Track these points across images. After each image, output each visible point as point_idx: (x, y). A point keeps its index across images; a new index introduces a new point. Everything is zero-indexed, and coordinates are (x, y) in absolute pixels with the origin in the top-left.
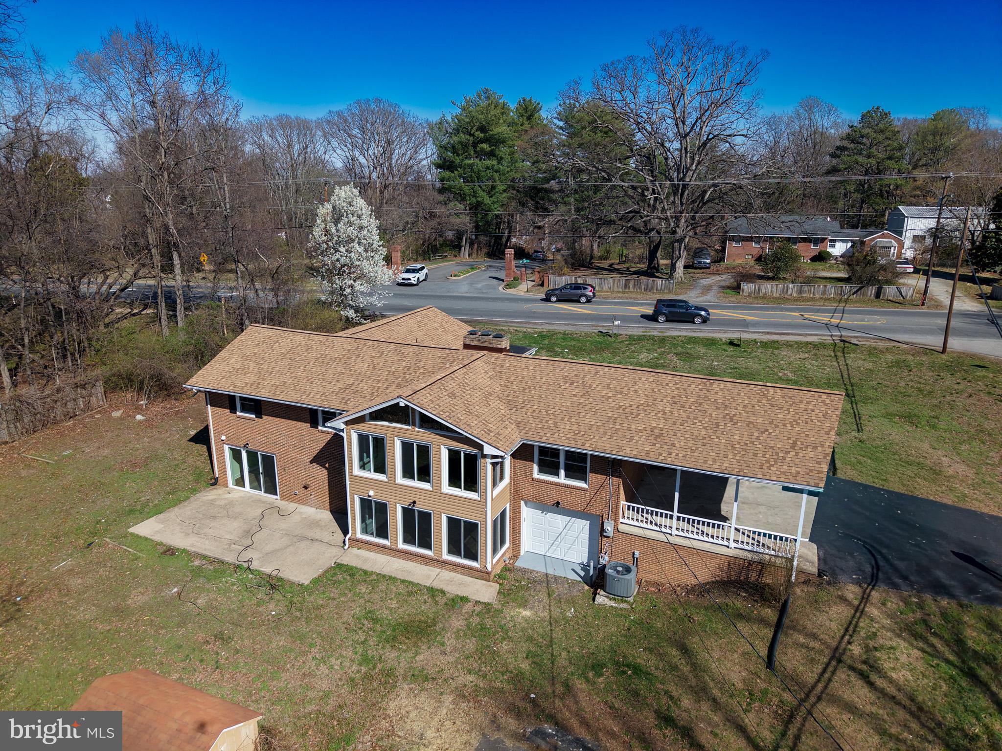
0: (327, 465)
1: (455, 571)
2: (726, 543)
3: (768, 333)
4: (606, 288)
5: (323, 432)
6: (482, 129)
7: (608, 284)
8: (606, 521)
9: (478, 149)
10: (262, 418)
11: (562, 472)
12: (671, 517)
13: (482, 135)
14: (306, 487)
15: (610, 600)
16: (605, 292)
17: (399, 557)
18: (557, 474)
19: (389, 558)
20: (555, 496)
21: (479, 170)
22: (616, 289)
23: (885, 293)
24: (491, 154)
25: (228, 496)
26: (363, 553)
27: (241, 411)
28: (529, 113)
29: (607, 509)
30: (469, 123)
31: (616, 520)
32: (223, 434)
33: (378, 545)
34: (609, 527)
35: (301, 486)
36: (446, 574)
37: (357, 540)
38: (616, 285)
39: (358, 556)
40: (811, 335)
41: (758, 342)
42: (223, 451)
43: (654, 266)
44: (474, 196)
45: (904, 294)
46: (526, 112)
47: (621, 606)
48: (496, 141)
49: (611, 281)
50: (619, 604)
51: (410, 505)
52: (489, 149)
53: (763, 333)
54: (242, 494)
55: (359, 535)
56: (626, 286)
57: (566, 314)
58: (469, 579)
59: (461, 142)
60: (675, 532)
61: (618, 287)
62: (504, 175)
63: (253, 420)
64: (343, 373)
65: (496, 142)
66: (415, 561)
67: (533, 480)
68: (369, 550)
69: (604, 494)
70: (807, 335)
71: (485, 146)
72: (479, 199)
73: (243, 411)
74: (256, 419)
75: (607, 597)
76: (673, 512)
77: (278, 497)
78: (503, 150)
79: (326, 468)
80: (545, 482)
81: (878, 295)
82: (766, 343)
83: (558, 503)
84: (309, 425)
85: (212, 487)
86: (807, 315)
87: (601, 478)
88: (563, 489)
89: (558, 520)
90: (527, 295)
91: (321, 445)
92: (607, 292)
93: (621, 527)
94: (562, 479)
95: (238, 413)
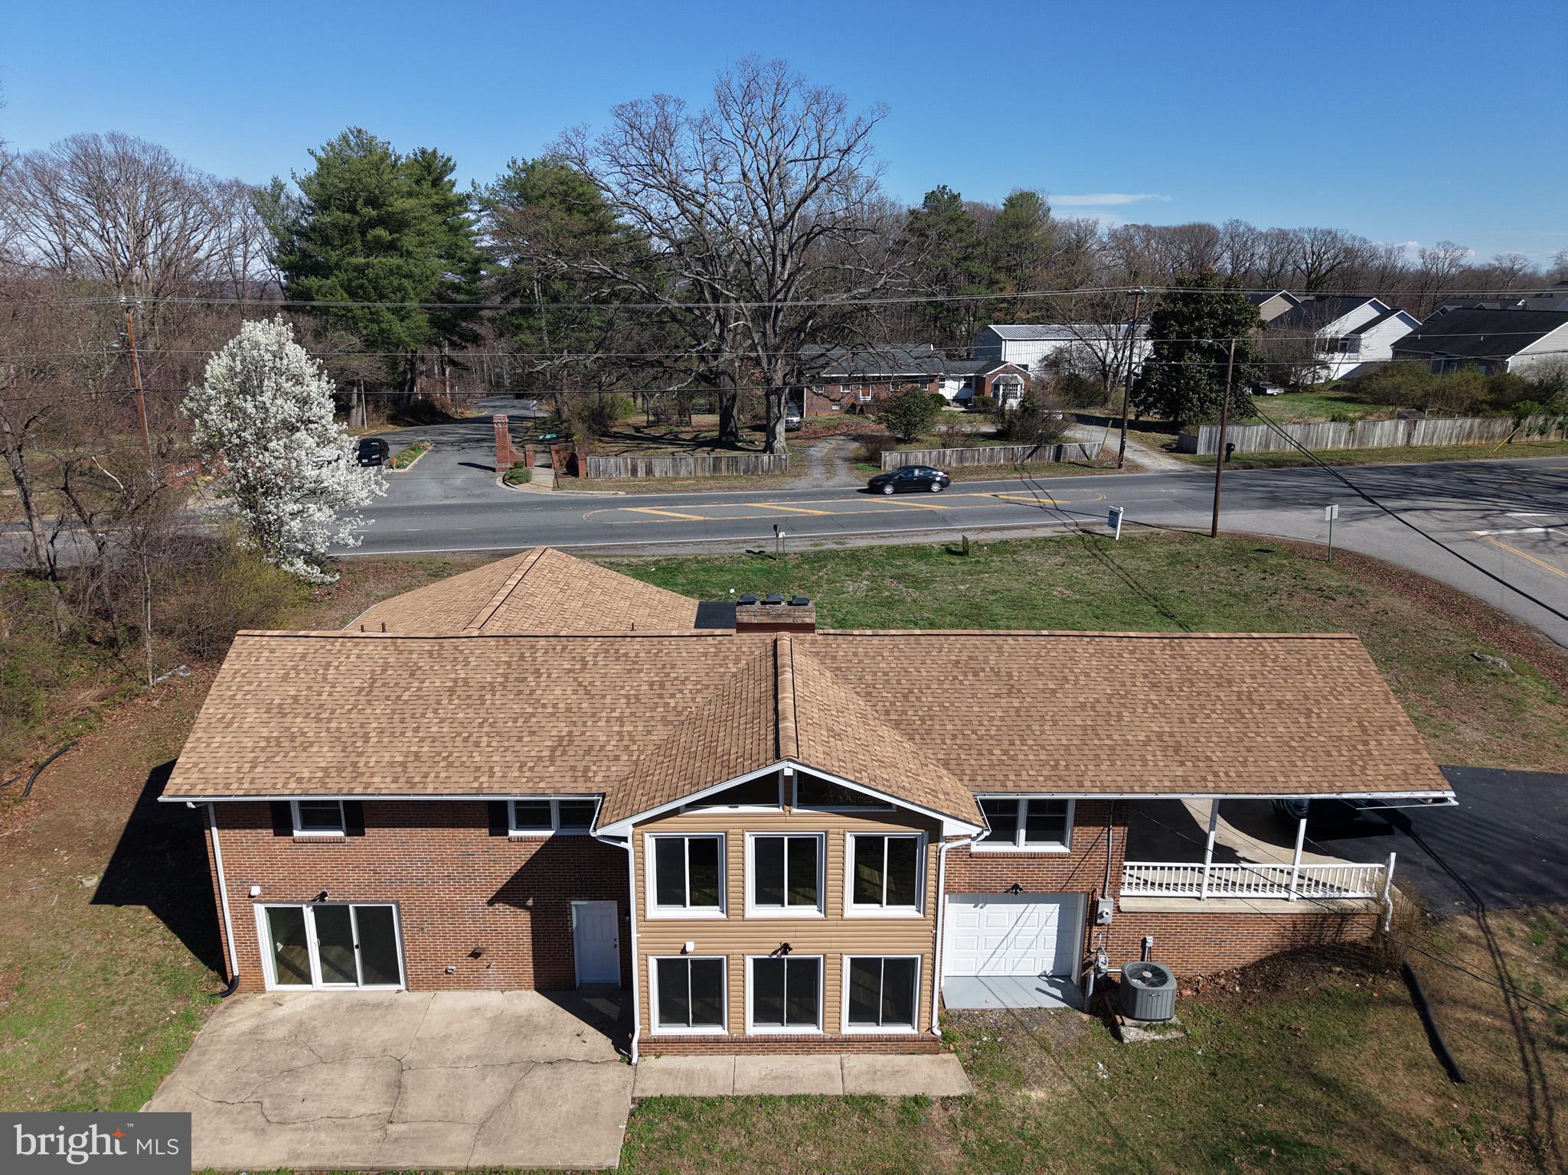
0: (530, 902)
1: (869, 1051)
2: (1284, 895)
3: (982, 529)
4: (683, 473)
5: (520, 840)
6: (372, 202)
7: (687, 466)
8: (1101, 899)
9: (369, 237)
10: (363, 834)
11: (1022, 833)
12: (1201, 871)
13: (374, 213)
14: (475, 955)
15: (1145, 1029)
16: (683, 479)
17: (750, 1053)
18: (1013, 839)
19: (730, 1058)
20: (1011, 877)
21: (378, 277)
22: (699, 474)
23: (1066, 453)
24: (391, 247)
25: (280, 1012)
26: (668, 1061)
27: (304, 828)
28: (435, 175)
29: (1102, 880)
30: (347, 189)
31: (1116, 896)
32: (255, 884)
33: (703, 1041)
34: (1106, 907)
35: (463, 953)
36: (858, 1062)
37: (657, 1041)
38: (699, 468)
39: (668, 1072)
40: (1039, 526)
41: (982, 546)
42: (253, 920)
43: (731, 431)
44: (373, 321)
45: (1088, 452)
46: (429, 173)
47: (1169, 1036)
48: (397, 223)
49: (691, 461)
50: (1164, 1034)
51: (775, 953)
52: (389, 238)
53: (975, 529)
54: (311, 1000)
55: (659, 1030)
56: (716, 467)
57: (668, 525)
58: (901, 1060)
59: (335, 225)
60: (1206, 893)
61: (703, 470)
62: (421, 282)
63: (339, 841)
64: (533, 715)
65: (399, 226)
66: (785, 1052)
67: (971, 855)
68: (684, 1053)
69: (1099, 858)
70: (1033, 527)
71: (381, 232)
72: (383, 326)
73: (305, 826)
74: (348, 839)
75: (1139, 1027)
76: (1204, 863)
77: (402, 986)
78: (409, 241)
79: (527, 908)
80: (994, 856)
81: (1057, 458)
82: (994, 545)
83: (1016, 886)
84: (486, 831)
85: (226, 1001)
86: (1003, 495)
87: (1093, 831)
88: (1025, 863)
89: (1004, 913)
90: (558, 493)
91: (516, 866)
92: (688, 479)
93: (1125, 904)
94: (1023, 846)
95: (297, 833)
